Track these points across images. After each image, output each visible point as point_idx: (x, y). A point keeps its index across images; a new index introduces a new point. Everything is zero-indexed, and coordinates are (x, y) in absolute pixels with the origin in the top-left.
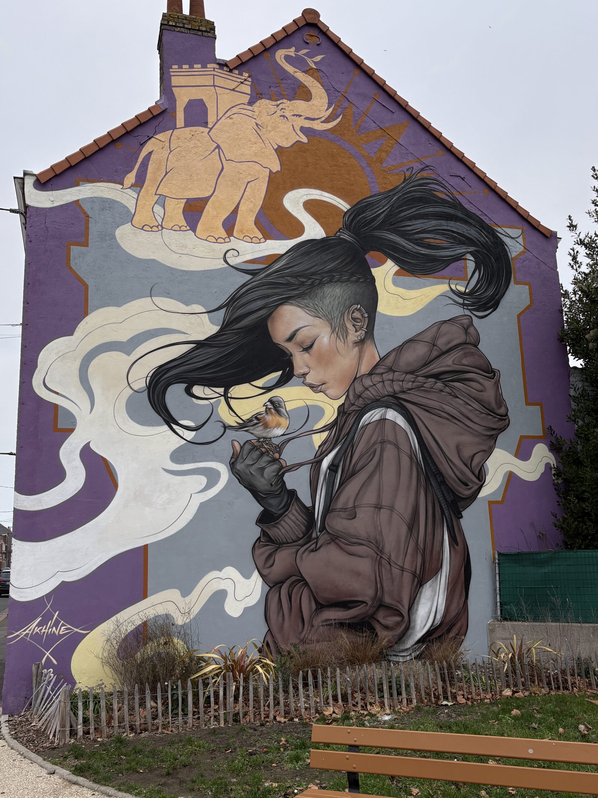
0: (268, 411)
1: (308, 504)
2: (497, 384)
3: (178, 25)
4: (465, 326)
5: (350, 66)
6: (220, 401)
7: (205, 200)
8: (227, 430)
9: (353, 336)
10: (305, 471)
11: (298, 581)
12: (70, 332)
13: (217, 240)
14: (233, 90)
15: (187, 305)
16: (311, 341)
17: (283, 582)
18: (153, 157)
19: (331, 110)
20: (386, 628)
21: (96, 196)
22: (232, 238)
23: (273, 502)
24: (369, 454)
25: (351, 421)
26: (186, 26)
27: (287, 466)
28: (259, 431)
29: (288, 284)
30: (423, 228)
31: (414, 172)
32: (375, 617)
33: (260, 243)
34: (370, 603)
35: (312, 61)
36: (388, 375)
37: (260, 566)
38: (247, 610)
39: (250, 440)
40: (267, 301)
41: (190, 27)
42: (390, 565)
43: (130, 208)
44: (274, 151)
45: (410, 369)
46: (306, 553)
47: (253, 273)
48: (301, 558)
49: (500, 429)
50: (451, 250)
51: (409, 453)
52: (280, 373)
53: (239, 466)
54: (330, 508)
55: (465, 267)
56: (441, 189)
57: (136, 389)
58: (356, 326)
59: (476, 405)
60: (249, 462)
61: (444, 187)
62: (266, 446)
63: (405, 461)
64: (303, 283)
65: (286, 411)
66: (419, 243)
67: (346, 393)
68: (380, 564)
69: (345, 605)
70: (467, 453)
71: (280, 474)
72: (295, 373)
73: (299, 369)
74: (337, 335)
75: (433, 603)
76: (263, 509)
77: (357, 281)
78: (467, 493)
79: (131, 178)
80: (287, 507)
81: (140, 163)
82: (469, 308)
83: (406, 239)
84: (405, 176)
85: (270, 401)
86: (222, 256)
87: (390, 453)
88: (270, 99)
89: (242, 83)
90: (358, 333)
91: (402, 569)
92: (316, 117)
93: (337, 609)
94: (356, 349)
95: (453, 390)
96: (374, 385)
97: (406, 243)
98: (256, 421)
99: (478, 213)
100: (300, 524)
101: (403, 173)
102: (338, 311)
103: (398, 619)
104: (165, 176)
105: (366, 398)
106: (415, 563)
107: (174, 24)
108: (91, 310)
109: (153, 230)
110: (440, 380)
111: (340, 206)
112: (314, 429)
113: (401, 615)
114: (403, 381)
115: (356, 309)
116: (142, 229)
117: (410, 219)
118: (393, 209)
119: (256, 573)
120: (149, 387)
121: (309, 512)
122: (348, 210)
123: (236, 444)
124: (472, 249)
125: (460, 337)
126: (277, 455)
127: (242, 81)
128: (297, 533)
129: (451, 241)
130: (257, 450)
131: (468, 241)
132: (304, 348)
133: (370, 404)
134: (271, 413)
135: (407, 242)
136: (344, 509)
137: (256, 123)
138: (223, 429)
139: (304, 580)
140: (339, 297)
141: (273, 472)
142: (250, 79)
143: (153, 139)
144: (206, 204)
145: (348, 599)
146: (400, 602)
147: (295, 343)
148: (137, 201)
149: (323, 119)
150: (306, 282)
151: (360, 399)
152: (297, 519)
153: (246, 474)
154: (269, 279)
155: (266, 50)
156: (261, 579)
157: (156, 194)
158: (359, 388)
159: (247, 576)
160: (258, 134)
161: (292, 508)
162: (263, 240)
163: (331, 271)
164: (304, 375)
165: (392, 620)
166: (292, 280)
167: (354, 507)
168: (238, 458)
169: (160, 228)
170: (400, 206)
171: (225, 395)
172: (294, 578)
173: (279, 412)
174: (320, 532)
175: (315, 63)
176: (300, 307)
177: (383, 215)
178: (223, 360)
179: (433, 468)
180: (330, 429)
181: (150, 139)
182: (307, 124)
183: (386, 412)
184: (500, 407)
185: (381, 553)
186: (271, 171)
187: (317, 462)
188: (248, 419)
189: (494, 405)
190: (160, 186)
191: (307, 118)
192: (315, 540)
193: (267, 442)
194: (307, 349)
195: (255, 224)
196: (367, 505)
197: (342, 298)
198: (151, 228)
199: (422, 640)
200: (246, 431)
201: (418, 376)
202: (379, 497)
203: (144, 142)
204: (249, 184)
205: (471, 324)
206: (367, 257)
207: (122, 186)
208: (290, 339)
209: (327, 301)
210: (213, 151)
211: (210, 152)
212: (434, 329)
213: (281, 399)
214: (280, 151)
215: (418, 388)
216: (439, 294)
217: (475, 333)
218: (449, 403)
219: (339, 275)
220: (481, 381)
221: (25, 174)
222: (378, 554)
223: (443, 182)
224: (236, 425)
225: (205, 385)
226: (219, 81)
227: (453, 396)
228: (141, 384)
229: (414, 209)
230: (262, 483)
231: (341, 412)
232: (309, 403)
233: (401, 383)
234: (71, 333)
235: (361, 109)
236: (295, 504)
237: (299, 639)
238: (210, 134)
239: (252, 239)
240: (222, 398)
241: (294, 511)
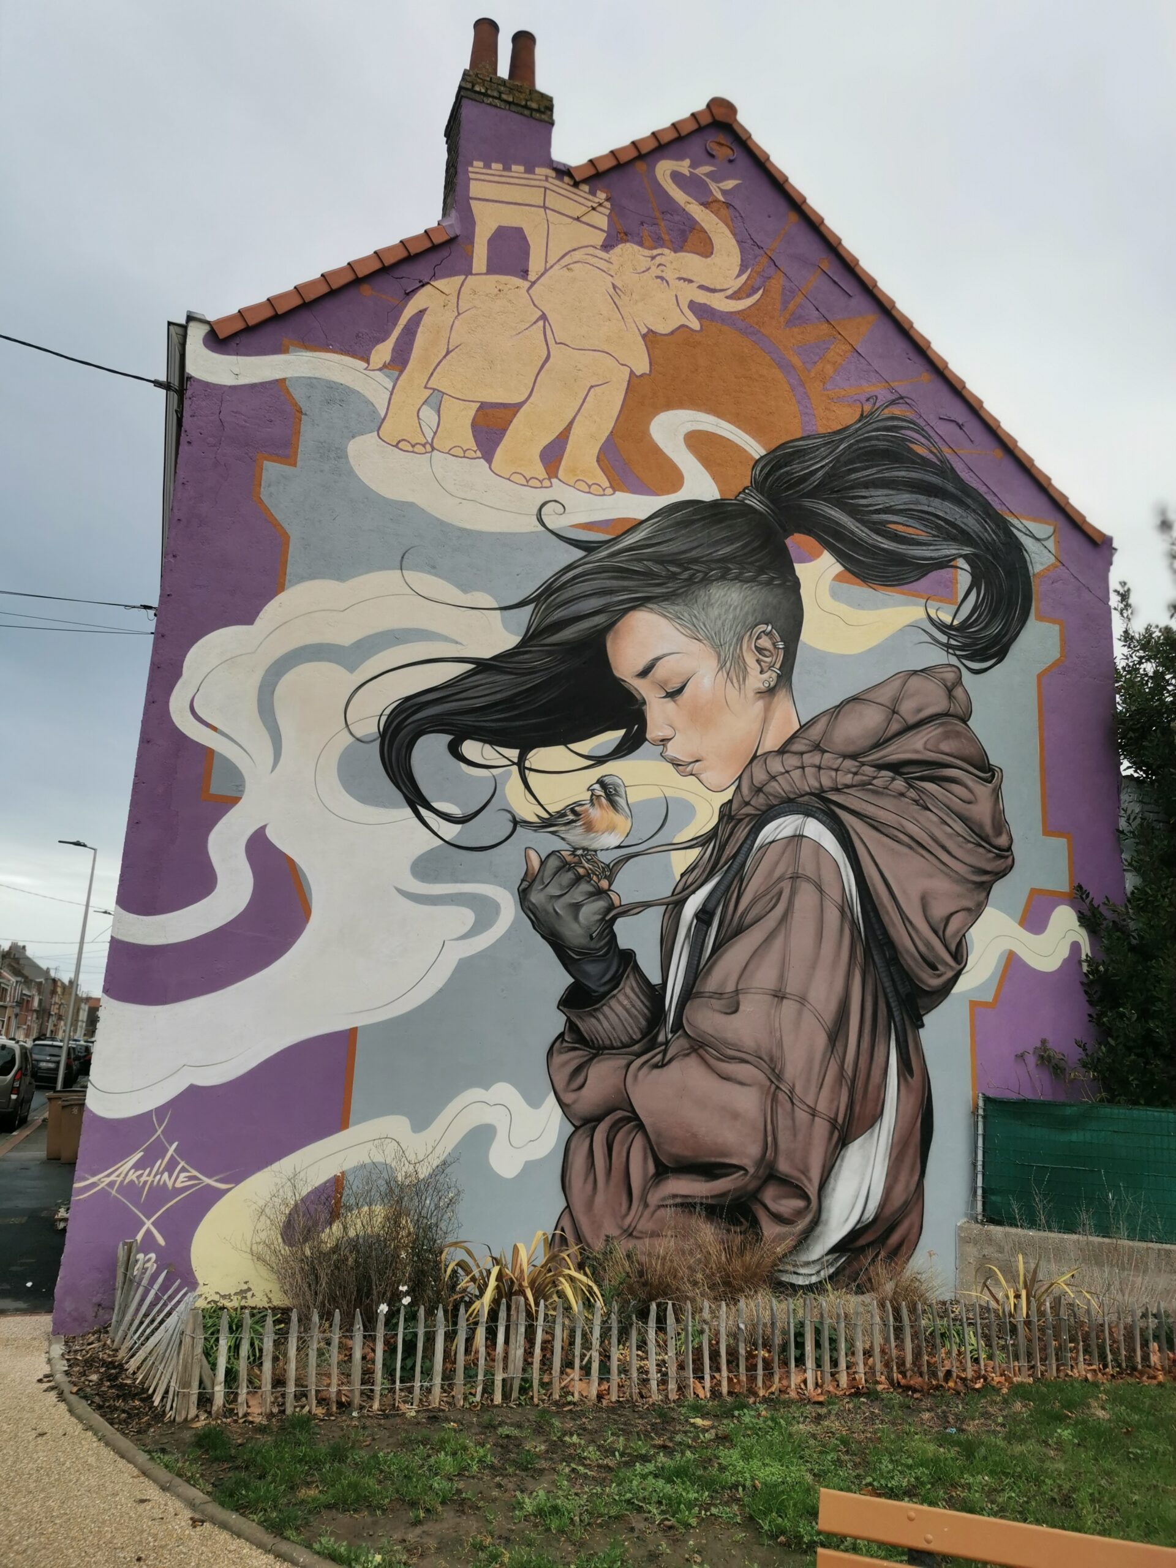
0: (595, 801)
1: (655, 979)
2: (997, 793)
3: (489, 92)
4: (949, 684)
5: (784, 207)
6: (510, 773)
8: (519, 828)
9: (757, 680)
10: (653, 918)
11: (628, 1120)
12: (248, 618)
13: (527, 481)
14: (578, 219)
15: (465, 591)
16: (681, 680)
17: (598, 1119)
18: (426, 319)
19: (744, 277)
20: (778, 1218)
21: (317, 375)
22: (554, 481)
23: (592, 969)
24: (768, 897)
25: (742, 833)
26: (504, 96)
27: (621, 906)
28: (576, 835)
29: (649, 574)
30: (887, 505)
31: (878, 405)
32: (759, 1197)
33: (604, 495)
34: (751, 1170)
35: (719, 187)
36: (812, 757)
37: (560, 1086)
38: (530, 1167)
39: (558, 851)
40: (609, 601)
41: (511, 99)
42: (793, 1103)
43: (377, 406)
44: (640, 338)
45: (851, 749)
46: (645, 1069)
47: (588, 547)
48: (636, 1077)
49: (997, 874)
50: (931, 548)
51: (841, 903)
52: (622, 732)
53: (536, 897)
54: (694, 991)
55: (954, 582)
56: (923, 440)
57: (358, 735)
58: (762, 663)
59: (959, 826)
60: (553, 890)
61: (928, 438)
62: (586, 865)
63: (832, 916)
64: (673, 576)
65: (628, 804)
66: (879, 529)
67: (737, 783)
68: (774, 1099)
69: (710, 1170)
70: (939, 911)
71: (608, 918)
72: (648, 736)
73: (655, 728)
74: (728, 674)
75: (862, 1179)
76: (572, 980)
77: (769, 583)
78: (935, 982)
79: (383, 352)
80: (615, 982)
81: (402, 327)
82: (958, 653)
83: (858, 520)
84: (862, 411)
85: (601, 782)
86: (535, 511)
87: (806, 898)
88: (641, 244)
89: (594, 209)
90: (765, 676)
91: (813, 1113)
92: (718, 287)
93: (694, 1177)
94: (760, 704)
95: (921, 794)
96: (787, 772)
97: (857, 527)
98: (571, 817)
99: (982, 490)
100: (640, 1017)
101: (859, 405)
102: (732, 632)
103: (800, 1204)
104: (445, 357)
105: (772, 795)
106: (836, 1103)
107: (483, 91)
108: (290, 581)
109: (416, 450)
110: (901, 774)
111: (747, 448)
112: (675, 841)
113: (806, 1197)
114: (837, 770)
115: (764, 632)
116: (396, 446)
117: (866, 485)
118: (838, 465)
119: (551, 1099)
120: (383, 735)
121: (655, 994)
122: (762, 457)
123: (532, 854)
124: (967, 550)
125: (937, 703)
126: (604, 884)
127: (595, 205)
128: (631, 1031)
129: (933, 532)
130: (569, 870)
131: (962, 536)
132: (667, 693)
133: (776, 805)
134: (601, 805)
135: (859, 525)
136: (719, 995)
137: (613, 284)
138: (512, 825)
139: (636, 1117)
140: (735, 608)
141: (595, 914)
142: (608, 204)
143: (428, 287)
144: (515, 415)
145: (713, 1160)
146: (805, 1172)
147: (653, 682)
148: (391, 394)
149: (730, 292)
150: (679, 574)
151: (761, 795)
152: (634, 1006)
153: (547, 913)
154: (615, 562)
155: (641, 157)
156: (560, 1110)
157: (426, 387)
158: (760, 776)
159: (534, 1102)
160: (615, 303)
161: (625, 984)
162: (609, 491)
163: (724, 560)
164: (664, 741)
165: (788, 1205)
166: (656, 568)
167: (737, 992)
168: (534, 880)
169: (428, 448)
170: (852, 462)
171: (520, 764)
172: (619, 1114)
173: (613, 804)
174: (672, 1032)
175: (724, 192)
176: (665, 616)
177: (820, 473)
178: (521, 699)
179: (878, 932)
180: (703, 845)
181: (423, 286)
182: (702, 298)
183: (804, 824)
184: (999, 833)
185: (778, 1080)
186: (632, 372)
187: (676, 904)
188: (558, 812)
189: (989, 829)
190: (435, 374)
191: (701, 287)
192: (663, 1047)
193: (589, 857)
194: (674, 694)
195: (598, 461)
196: (760, 991)
197: (741, 609)
198: (413, 446)
199: (840, 1248)
200: (553, 833)
201: (863, 764)
202: (782, 977)
203: (413, 291)
204: (592, 390)
205: (959, 681)
206: (790, 542)
207: (366, 365)
208: (644, 673)
209: (714, 612)
210: (535, 323)
211: (528, 325)
212: (897, 683)
213: (620, 782)
214: (650, 338)
215: (862, 785)
216: (908, 623)
217: (965, 698)
218: (913, 818)
219: (739, 569)
220: (970, 783)
221: (190, 318)
222: (772, 1082)
223: (927, 428)
224: (536, 820)
225: (485, 742)
226: (552, 201)
227: (922, 806)
228: (369, 728)
229: (874, 470)
230: (574, 932)
231: (725, 815)
232: (669, 793)
233: (833, 773)
234: (250, 621)
235: (796, 283)
236: (631, 977)
237: (621, 1228)
238: (530, 292)
239: (590, 487)
240: (515, 768)
241: (628, 991)
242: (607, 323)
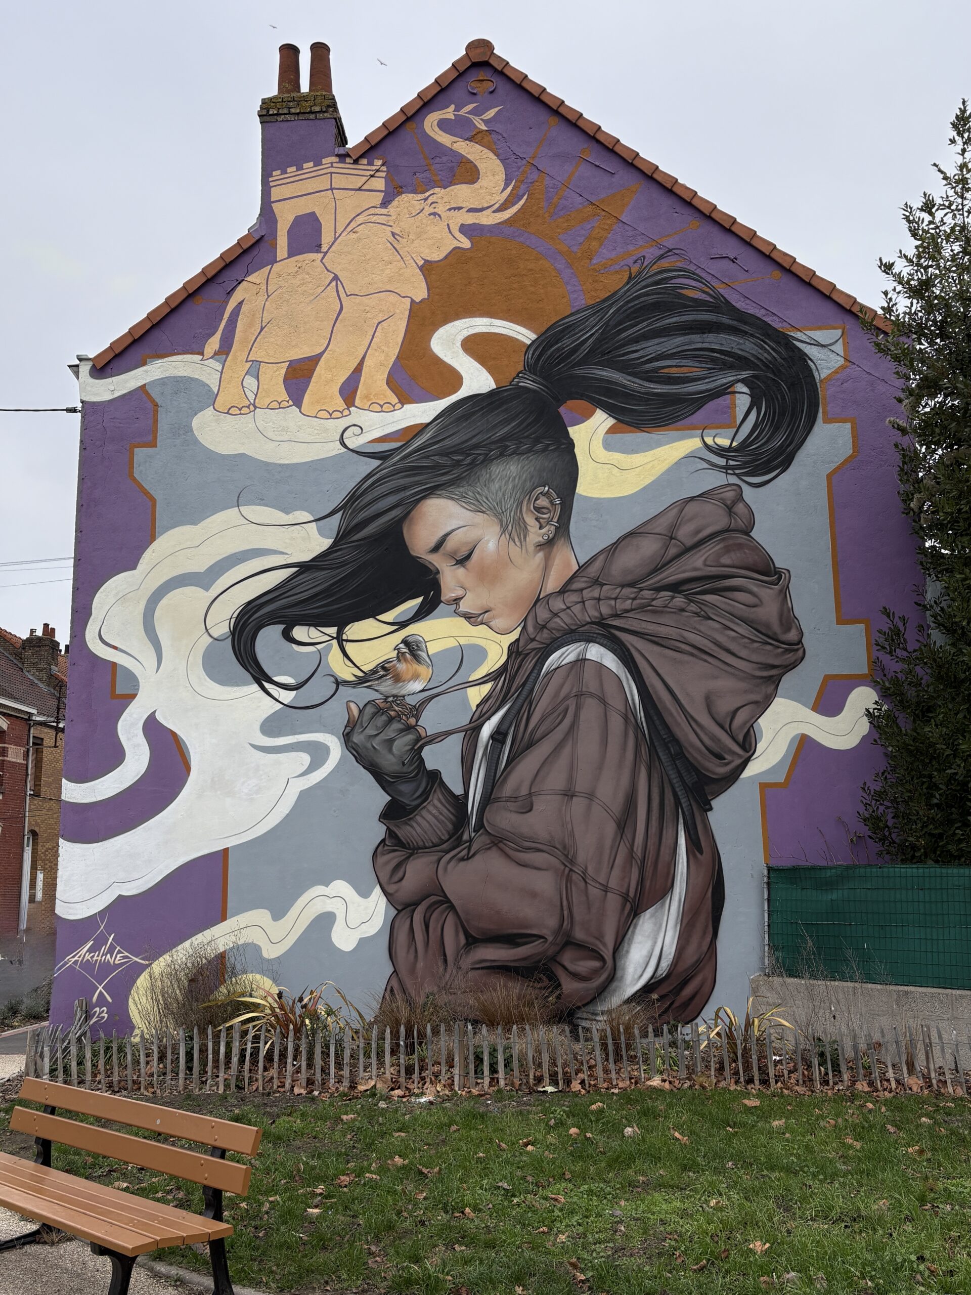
0: (401, 658)
1: (458, 790)
2: (784, 593)
3: (281, 112)
4: (729, 502)
5: (543, 115)
6: (331, 646)
7: (314, 360)
8: (341, 687)
9: (536, 534)
10: (455, 744)
11: (441, 903)
12: (132, 565)
13: (331, 415)
14: (360, 189)
15: (287, 513)
16: (468, 548)
17: (416, 904)
18: (244, 308)
19: (509, 189)
20: (575, 976)
21: (167, 375)
22: (352, 409)
23: (405, 788)
24: (556, 714)
25: (529, 665)
26: (293, 111)
27: (427, 736)
28: (387, 686)
29: (436, 467)
30: (660, 352)
31: (646, 264)
32: (558, 960)
33: (395, 410)
34: (550, 939)
35: (481, 119)
36: (591, 591)
37: (384, 880)
38: (362, 942)
39: (373, 701)
40: (403, 495)
41: (298, 111)
42: (586, 882)
43: (211, 386)
44: (418, 270)
45: (629, 578)
46: (453, 863)
47: (382, 456)
48: (445, 869)
49: (786, 666)
50: (707, 380)
51: (623, 711)
52: (420, 599)
53: (357, 738)
54: (492, 797)
55: (733, 406)
56: (694, 283)
57: (215, 637)
58: (541, 520)
59: (743, 629)
60: (371, 731)
61: (699, 279)
62: (397, 708)
63: (616, 723)
64: (458, 464)
65: (428, 656)
66: (652, 377)
67: (523, 623)
68: (569, 880)
69: (511, 940)
70: (724, 707)
71: (416, 748)
72: (443, 599)
73: (448, 593)
74: (510, 536)
75: (655, 943)
76: (389, 798)
77: (544, 450)
78: (722, 770)
79: (214, 343)
80: (425, 796)
81: (226, 319)
82: (737, 471)
83: (629, 374)
84: (630, 273)
85: (405, 642)
86: (338, 437)
87: (590, 711)
88: (415, 192)
89: (372, 176)
90: (543, 531)
91: (606, 889)
92: (486, 205)
93: (498, 945)
94: (541, 555)
95: (702, 607)
96: (568, 608)
97: (629, 381)
98: (382, 673)
99: (759, 313)
100: (446, 821)
101: (627, 268)
102: (512, 499)
103: (596, 964)
104: (259, 333)
105: (554, 629)
106: (627, 880)
107: (275, 112)
108: (159, 533)
109: (242, 412)
110: (680, 592)
111: (520, 337)
112: (470, 679)
113: (602, 959)
114: (616, 599)
115: (541, 493)
116: (228, 413)
117: (636, 340)
118: (608, 329)
119: (377, 890)
120: (233, 633)
121: (459, 803)
122: (533, 342)
123: (353, 706)
124: (745, 374)
125: (719, 521)
126: (412, 721)
127: (372, 173)
128: (440, 833)
129: (707, 366)
130: (383, 714)
131: (739, 362)
132: (457, 561)
133: (559, 638)
134: (406, 660)
135: (629, 378)
136: (514, 798)
137: (392, 232)
138: (334, 686)
139: (448, 901)
140: (515, 478)
141: (406, 745)
142: (384, 168)
143: (244, 283)
144: (317, 364)
145: (515, 931)
146: (600, 938)
147: (444, 554)
148: (221, 374)
149: (497, 206)
150: (462, 460)
151: (545, 631)
152: (441, 814)
153: (367, 749)
154: (407, 463)
155: (408, 119)
156: (385, 899)
157: (247, 361)
158: (543, 614)
159: (364, 894)
160: (394, 247)
161: (433, 797)
162: (399, 405)
163: (503, 439)
164: (457, 600)
165: (585, 966)
166: (441, 460)
167: (530, 794)
168: (355, 726)
169: (252, 408)
170: (620, 323)
171: (339, 639)
172: (433, 899)
173: (416, 658)
174: (474, 831)
175: (486, 122)
176: (452, 499)
177: (591, 341)
178: (337, 587)
179: (662, 732)
180: (495, 680)
181: (239, 283)
182: (470, 219)
183: (586, 649)
184: (788, 629)
185: (571, 864)
186: (412, 301)
187: (473, 730)
188: (371, 671)
189: (776, 628)
190: (253, 348)
191: (470, 210)
192: (468, 844)
193: (399, 702)
194: (462, 561)
195: (387, 384)
196: (550, 792)
197: (519, 479)
198: (240, 410)
199: (635, 999)
200: (367, 687)
201: (641, 589)
202: (571, 779)
203: (232, 290)
204: (380, 326)
205: (740, 497)
206: (562, 410)
207: (201, 357)
208: (436, 548)
209: (495, 486)
210: (329, 285)
211: (324, 288)
212: (675, 511)
213: (421, 639)
214: (427, 268)
215: (642, 608)
216: (683, 455)
217: (746, 511)
218: (695, 628)
219: (516, 444)
220: (755, 589)
221: (80, 360)
222: (566, 866)
223: (698, 271)
224: (354, 679)
225: (310, 625)
226: (338, 181)
227: (703, 617)
228: (222, 629)
229: (645, 324)
230: (389, 762)
231: (513, 652)
232: (463, 641)
233: (613, 602)
234: (134, 567)
235: (559, 179)
236: (438, 791)
237: (439, 986)
238: (324, 261)
239: (382, 406)
240: (335, 642)
241: (436, 802)
242: (389, 267)
